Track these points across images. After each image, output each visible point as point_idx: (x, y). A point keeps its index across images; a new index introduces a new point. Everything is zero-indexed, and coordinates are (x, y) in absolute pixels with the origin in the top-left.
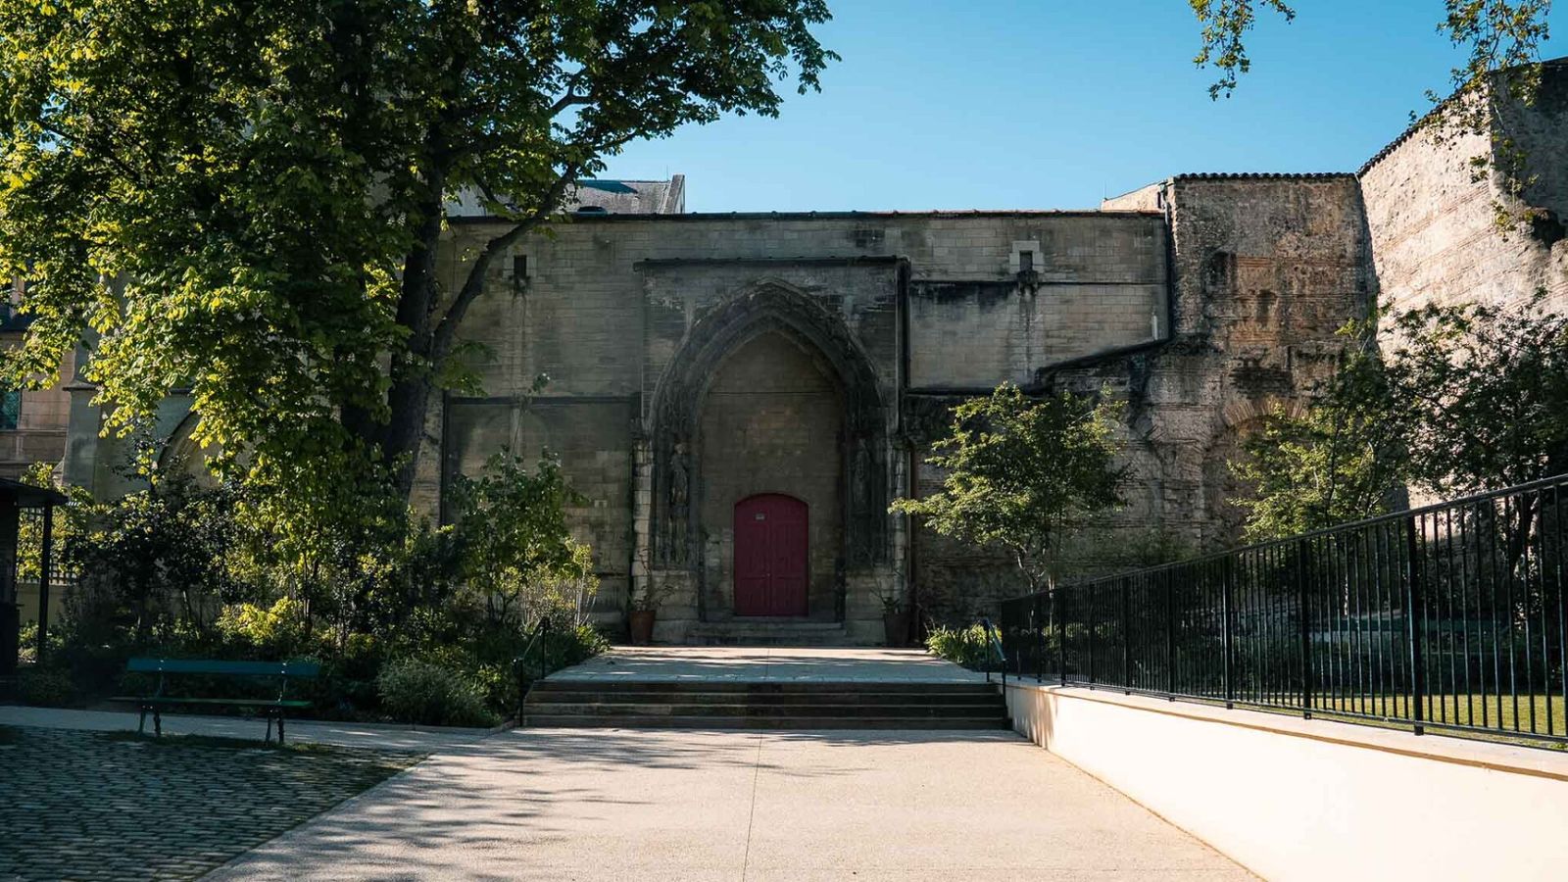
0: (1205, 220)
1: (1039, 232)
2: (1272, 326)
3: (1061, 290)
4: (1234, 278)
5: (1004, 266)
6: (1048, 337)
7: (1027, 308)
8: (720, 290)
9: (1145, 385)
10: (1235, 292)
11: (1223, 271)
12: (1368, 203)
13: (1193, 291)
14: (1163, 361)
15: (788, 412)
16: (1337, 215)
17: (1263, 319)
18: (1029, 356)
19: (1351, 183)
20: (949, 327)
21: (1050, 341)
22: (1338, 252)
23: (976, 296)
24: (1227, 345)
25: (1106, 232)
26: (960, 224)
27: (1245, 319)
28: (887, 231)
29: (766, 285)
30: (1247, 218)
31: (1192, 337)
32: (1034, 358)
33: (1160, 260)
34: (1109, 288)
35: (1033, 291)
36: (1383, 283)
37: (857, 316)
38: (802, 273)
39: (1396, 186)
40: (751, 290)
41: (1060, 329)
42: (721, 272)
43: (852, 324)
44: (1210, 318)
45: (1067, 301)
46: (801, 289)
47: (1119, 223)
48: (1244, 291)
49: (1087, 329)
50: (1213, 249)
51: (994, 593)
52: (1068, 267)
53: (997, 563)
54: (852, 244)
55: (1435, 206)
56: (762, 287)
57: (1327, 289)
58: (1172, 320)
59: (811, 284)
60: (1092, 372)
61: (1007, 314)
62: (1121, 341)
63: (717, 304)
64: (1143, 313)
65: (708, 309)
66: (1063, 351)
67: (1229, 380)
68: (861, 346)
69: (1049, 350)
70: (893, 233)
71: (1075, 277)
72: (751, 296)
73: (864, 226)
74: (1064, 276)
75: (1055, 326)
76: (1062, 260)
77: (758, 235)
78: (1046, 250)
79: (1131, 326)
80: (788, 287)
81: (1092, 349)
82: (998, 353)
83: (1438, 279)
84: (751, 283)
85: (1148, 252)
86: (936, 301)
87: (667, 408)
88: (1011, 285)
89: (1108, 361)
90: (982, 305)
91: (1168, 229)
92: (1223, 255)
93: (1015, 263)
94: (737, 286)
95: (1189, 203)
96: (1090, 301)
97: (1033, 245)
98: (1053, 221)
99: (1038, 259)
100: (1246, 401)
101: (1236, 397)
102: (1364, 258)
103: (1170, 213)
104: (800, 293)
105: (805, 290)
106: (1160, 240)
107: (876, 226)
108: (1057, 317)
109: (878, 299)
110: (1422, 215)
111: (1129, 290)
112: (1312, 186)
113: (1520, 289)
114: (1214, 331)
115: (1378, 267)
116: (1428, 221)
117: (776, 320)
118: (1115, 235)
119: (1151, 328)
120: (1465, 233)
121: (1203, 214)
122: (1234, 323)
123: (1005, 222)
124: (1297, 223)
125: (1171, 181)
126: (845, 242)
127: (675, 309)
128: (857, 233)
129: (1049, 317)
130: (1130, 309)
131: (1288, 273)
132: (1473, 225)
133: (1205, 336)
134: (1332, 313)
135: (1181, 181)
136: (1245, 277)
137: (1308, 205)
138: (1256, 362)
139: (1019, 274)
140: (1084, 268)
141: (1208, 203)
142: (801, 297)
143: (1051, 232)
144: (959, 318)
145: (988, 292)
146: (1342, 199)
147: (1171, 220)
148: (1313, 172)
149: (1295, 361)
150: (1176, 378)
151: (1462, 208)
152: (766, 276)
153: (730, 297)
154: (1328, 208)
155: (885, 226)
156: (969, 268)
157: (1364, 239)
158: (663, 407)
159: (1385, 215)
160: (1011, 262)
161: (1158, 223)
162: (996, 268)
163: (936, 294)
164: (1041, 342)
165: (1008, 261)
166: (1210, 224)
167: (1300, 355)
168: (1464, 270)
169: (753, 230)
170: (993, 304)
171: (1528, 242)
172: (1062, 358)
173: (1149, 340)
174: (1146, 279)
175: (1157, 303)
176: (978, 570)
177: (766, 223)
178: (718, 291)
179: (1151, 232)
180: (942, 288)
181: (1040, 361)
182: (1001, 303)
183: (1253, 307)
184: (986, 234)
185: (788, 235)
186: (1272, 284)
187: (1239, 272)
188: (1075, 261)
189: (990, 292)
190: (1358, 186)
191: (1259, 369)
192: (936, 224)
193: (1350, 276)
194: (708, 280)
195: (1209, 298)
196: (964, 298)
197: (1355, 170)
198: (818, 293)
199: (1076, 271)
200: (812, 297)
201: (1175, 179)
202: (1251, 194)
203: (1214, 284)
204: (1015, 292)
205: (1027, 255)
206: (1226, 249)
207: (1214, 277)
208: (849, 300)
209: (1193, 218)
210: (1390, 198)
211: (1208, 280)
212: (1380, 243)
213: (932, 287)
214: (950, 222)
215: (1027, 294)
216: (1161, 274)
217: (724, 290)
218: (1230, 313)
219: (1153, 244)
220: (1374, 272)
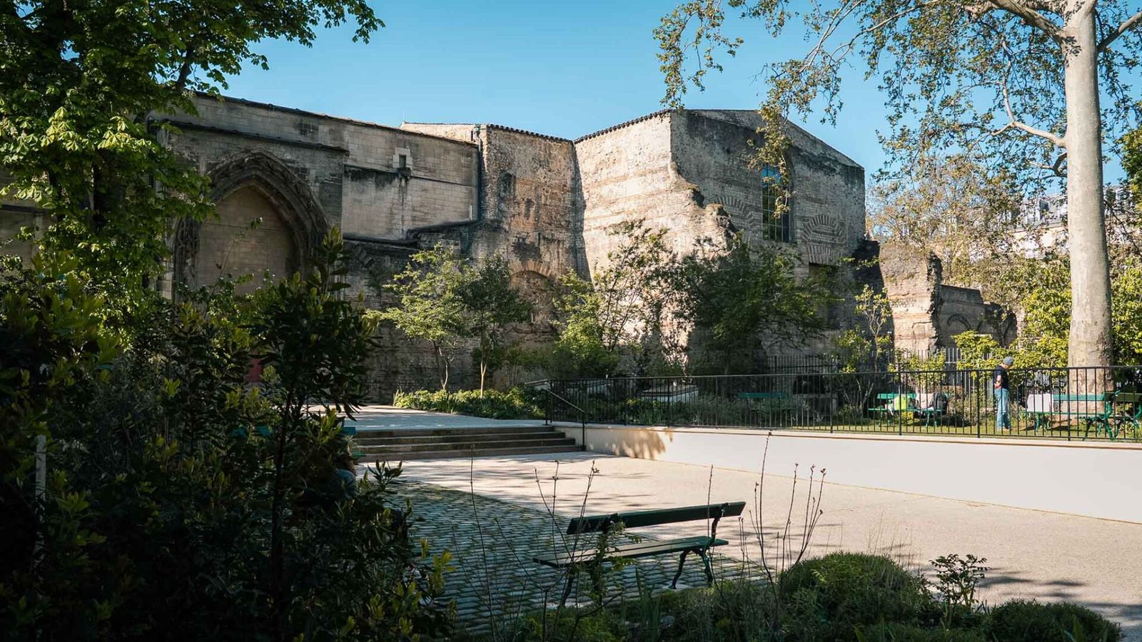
0: (502, 153)
1: (410, 144)
2: (531, 220)
3: (422, 182)
4: (515, 190)
5: (390, 162)
6: (414, 210)
7: (403, 191)
8: (226, 152)
9: (469, 247)
10: (515, 197)
11: (509, 185)
12: (580, 159)
13: (494, 194)
14: (479, 233)
15: (253, 242)
16: (563, 163)
17: (527, 216)
18: (403, 221)
19: (570, 146)
20: (357, 197)
21: (415, 214)
22: (563, 182)
23: (374, 179)
24: (510, 228)
25: (447, 151)
26: (365, 130)
27: (519, 214)
28: (321, 127)
29: (258, 154)
30: (522, 156)
31: (492, 221)
32: (406, 223)
33: (475, 173)
34: (448, 185)
35: (407, 180)
36: (589, 204)
37: (318, 184)
38: (283, 149)
39: (602, 154)
40: (246, 155)
41: (421, 206)
42: (227, 139)
43: (315, 188)
44: (501, 211)
45: (425, 190)
46: (282, 160)
47: (454, 146)
48: (519, 198)
49: (435, 209)
50: (504, 171)
51: (383, 369)
52: (426, 168)
53: (386, 350)
54: (298, 132)
55: (631, 171)
56: (254, 154)
57: (557, 202)
58: (481, 209)
59: (289, 157)
60: (441, 236)
61: (391, 192)
62: (454, 218)
63: (223, 162)
64: (465, 203)
65: (216, 164)
66: (422, 220)
67: (511, 249)
68: (319, 204)
69: (414, 219)
70: (324, 129)
71: (429, 176)
72: (247, 159)
73: (306, 121)
74: (423, 174)
75: (418, 205)
76: (422, 164)
77: (234, 114)
78: (414, 156)
79: (458, 210)
80: (272, 157)
81: (437, 221)
82: (386, 217)
83: (631, 209)
84: (247, 151)
85: (468, 167)
86: (350, 179)
87: (183, 232)
88: (394, 175)
89: (448, 230)
90: (377, 185)
91: (480, 155)
92: (509, 176)
93: (396, 164)
94: (237, 151)
95: (493, 142)
96: (438, 191)
97: (407, 152)
98: (419, 139)
99: (409, 161)
100: (519, 262)
101: (514, 259)
102: (576, 188)
103: (482, 145)
104: (280, 162)
105: (284, 161)
106: (475, 160)
107: (312, 122)
108: (419, 199)
109: (331, 175)
110: (621, 173)
111: (458, 188)
112: (552, 144)
113: (685, 223)
114: (504, 219)
115: (586, 196)
116: (625, 177)
117: (258, 178)
118: (452, 153)
119: (468, 212)
120: (650, 189)
121: (500, 150)
122: (514, 216)
123: (391, 135)
124: (544, 163)
125: (483, 126)
126: (293, 130)
127: (192, 161)
128: (301, 125)
129: (414, 199)
130: (459, 200)
131: (540, 191)
132: (657, 186)
133: (500, 222)
134: (559, 217)
135: (491, 128)
136: (520, 190)
137: (550, 154)
138: (524, 240)
139: (398, 169)
140: (435, 171)
141: (503, 143)
142: (281, 166)
143: (417, 145)
144: (363, 192)
145: (381, 177)
146: (566, 153)
147: (482, 150)
148: (555, 136)
149: (542, 241)
150: (485, 245)
151: (649, 176)
152: (258, 148)
153: (232, 158)
154: (559, 157)
155: (320, 124)
156: (370, 160)
157: (576, 177)
158: (180, 231)
159: (592, 169)
160: (395, 160)
161: (474, 150)
162: (385, 162)
163: (350, 174)
164: (410, 213)
165: (392, 160)
166: (503, 156)
167: (544, 238)
168: (649, 208)
169: (231, 109)
170: (383, 186)
171: (690, 201)
172: (421, 225)
173: (467, 220)
174: (467, 183)
175: (472, 198)
176: (374, 354)
177: (239, 107)
178: (225, 153)
179: (469, 155)
180: (354, 171)
181: (409, 225)
182: (388, 186)
183: (523, 207)
184: (380, 140)
185: (254, 117)
186: (532, 196)
187: (517, 187)
188: (429, 165)
189: (382, 177)
190: (573, 148)
191: (525, 244)
192: (352, 128)
193: (568, 197)
194: (218, 144)
195: (502, 199)
196: (366, 179)
197: (573, 139)
198: (293, 165)
199: (430, 172)
200: (288, 167)
201: (487, 126)
202: (524, 143)
203: (505, 191)
204: (396, 180)
205: (403, 157)
206: (511, 172)
207: (505, 187)
208: (313, 172)
209: (495, 151)
210: (597, 160)
211: (502, 189)
212: (587, 182)
213: (347, 169)
214: (358, 128)
215: (403, 182)
216: (474, 181)
217: (229, 152)
218: (512, 210)
219: (471, 162)
220: (582, 197)
